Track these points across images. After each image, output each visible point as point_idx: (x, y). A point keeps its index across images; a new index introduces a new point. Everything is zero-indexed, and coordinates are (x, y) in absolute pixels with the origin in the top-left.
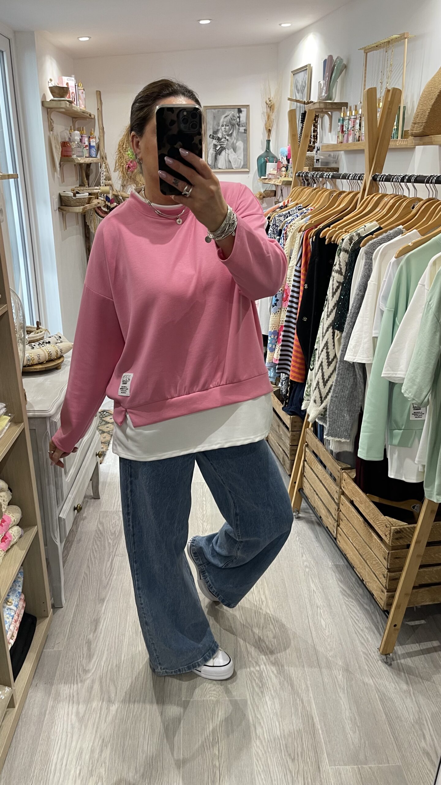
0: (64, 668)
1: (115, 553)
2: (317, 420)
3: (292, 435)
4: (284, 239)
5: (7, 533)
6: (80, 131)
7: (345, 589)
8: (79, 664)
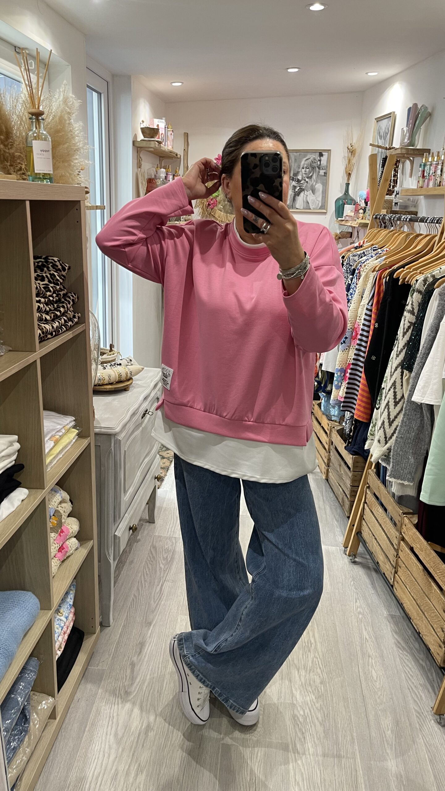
0: (106, 687)
1: (166, 578)
2: (380, 461)
3: (353, 475)
4: (357, 278)
5: (65, 544)
6: (166, 169)
7: (400, 641)
8: (121, 685)
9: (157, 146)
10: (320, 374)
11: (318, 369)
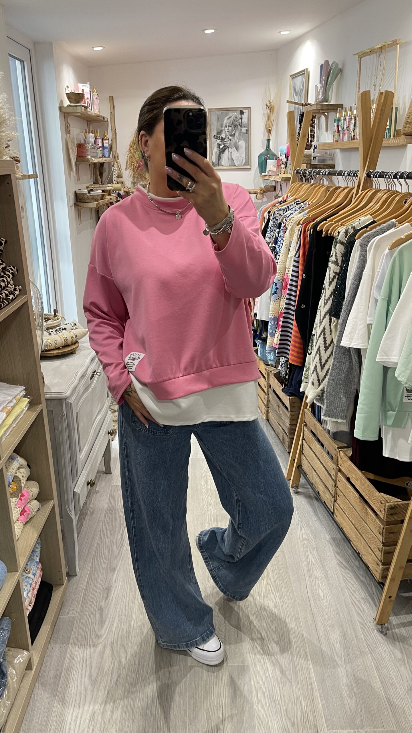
0: (78, 633)
2: (315, 402)
3: (291, 415)
4: (283, 232)
5: (26, 507)
6: (94, 133)
7: (342, 561)
8: (92, 630)
9: (83, 111)
10: (255, 323)
11: (253, 319)
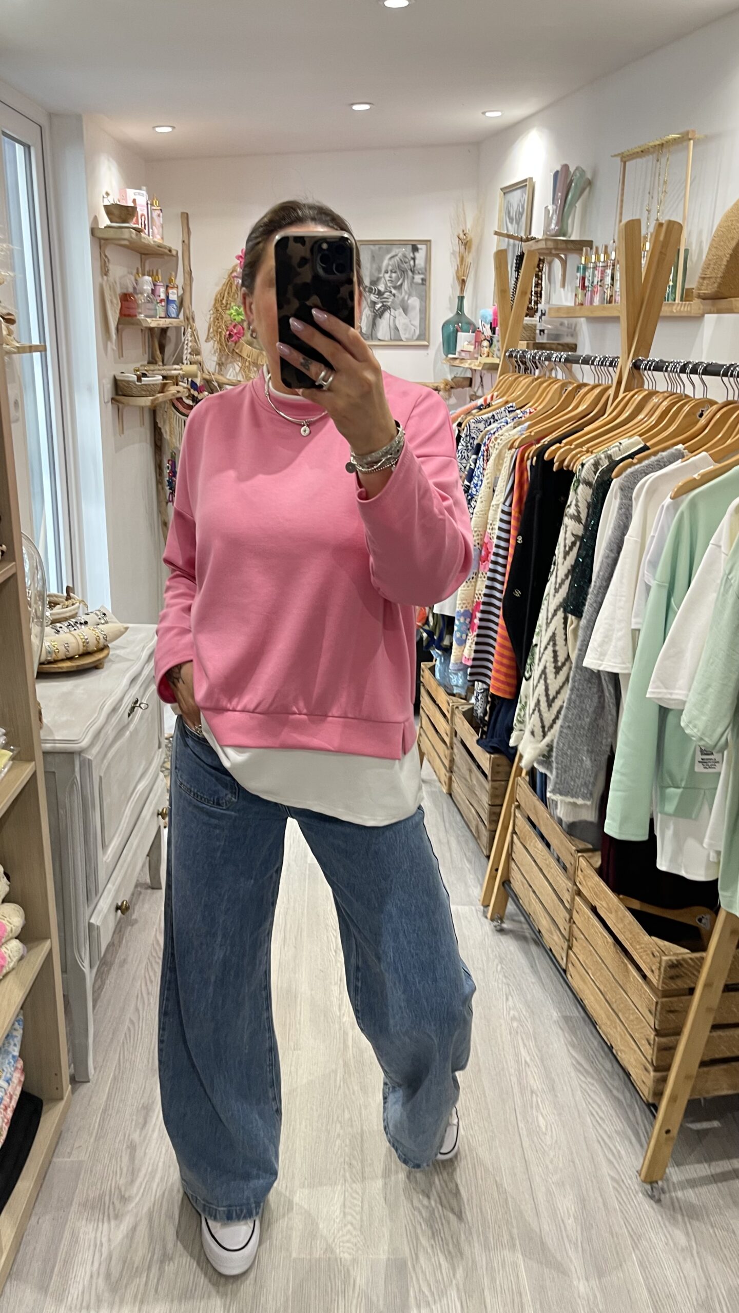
2: (536, 765)
3: (492, 787)
4: (484, 460)
6: (152, 276)
7: (580, 1061)
8: (113, 1185)
9: (134, 236)
10: (431, 619)
11: (427, 612)
